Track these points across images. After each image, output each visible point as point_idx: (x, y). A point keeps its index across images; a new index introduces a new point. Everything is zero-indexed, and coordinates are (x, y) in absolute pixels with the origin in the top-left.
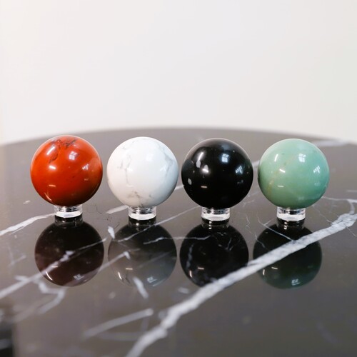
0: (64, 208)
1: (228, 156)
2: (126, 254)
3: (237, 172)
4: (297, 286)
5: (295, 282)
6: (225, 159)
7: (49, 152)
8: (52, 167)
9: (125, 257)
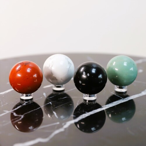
0: (25, 95)
1: (95, 70)
2: (51, 103)
3: (99, 77)
4: (125, 121)
5: (124, 119)
6: (94, 71)
7: (18, 68)
8: (19, 75)
9: (50, 104)
